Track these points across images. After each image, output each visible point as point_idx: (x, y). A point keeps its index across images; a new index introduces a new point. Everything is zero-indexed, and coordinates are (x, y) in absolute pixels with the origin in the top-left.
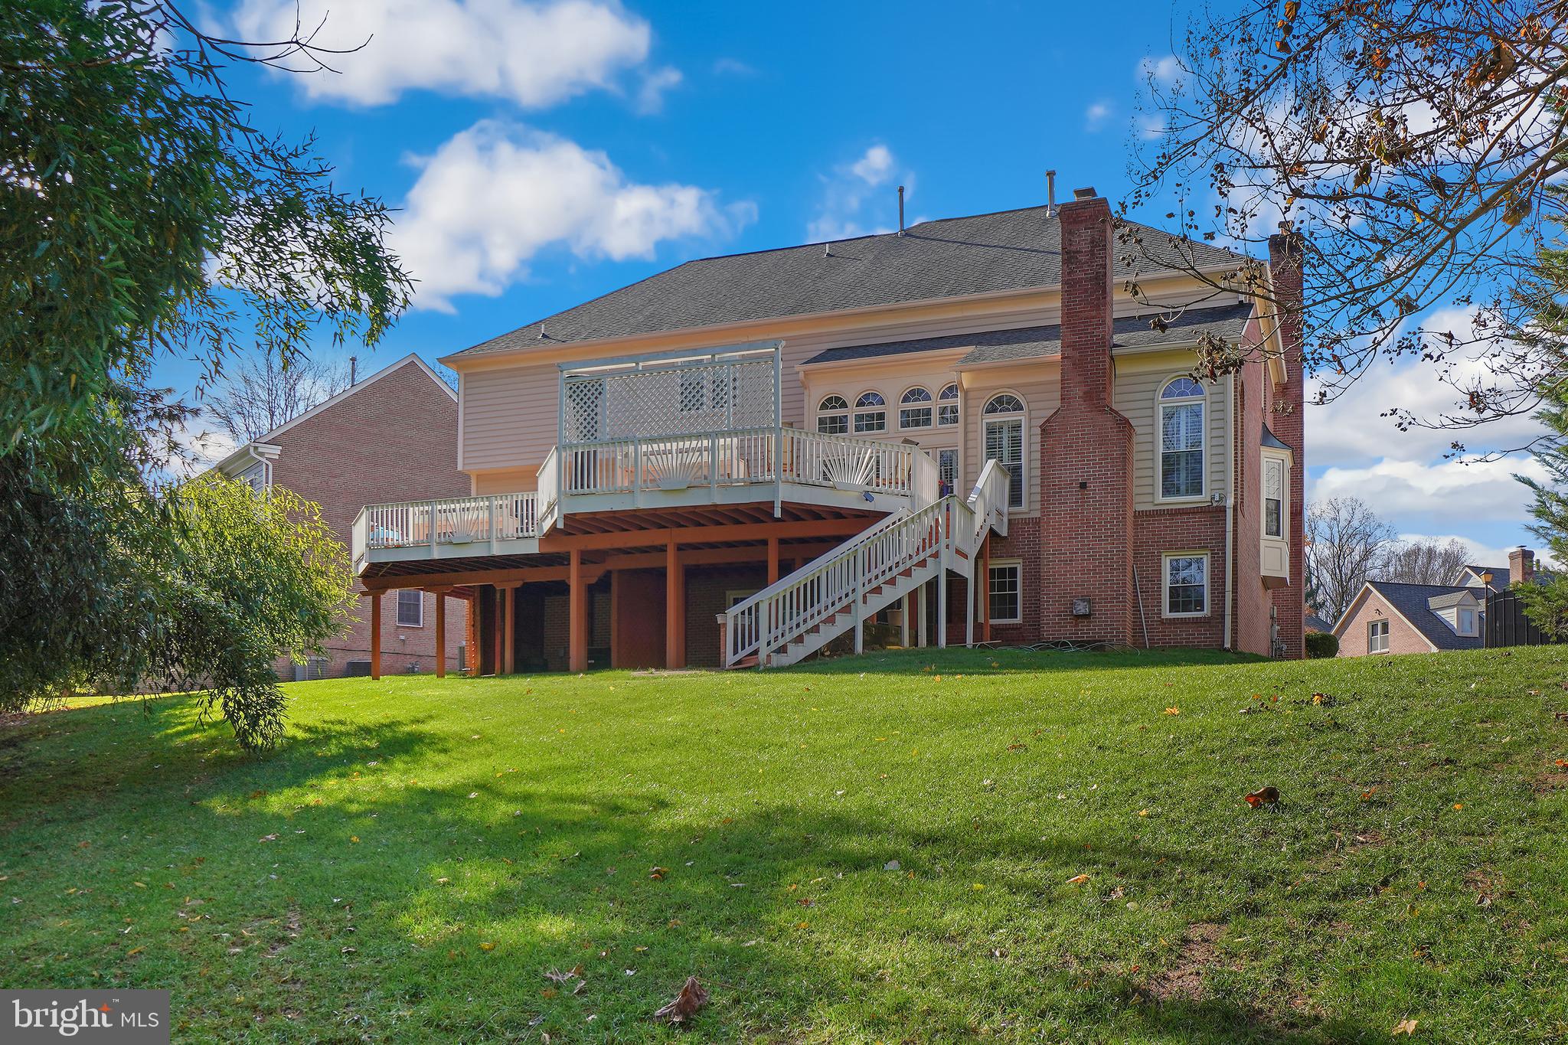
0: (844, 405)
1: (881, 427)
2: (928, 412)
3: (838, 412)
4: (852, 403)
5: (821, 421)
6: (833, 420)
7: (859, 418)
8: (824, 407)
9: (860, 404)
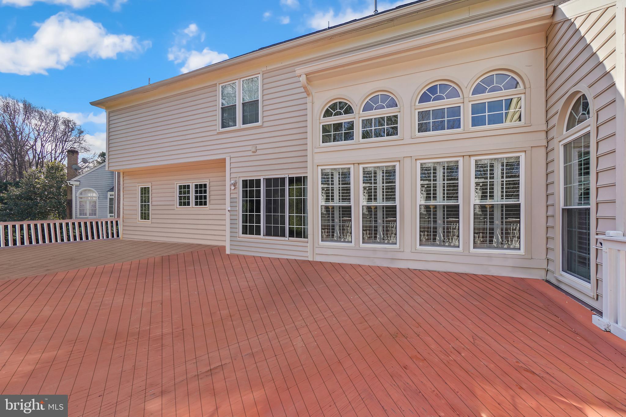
0: (349, 110)
1: (394, 131)
2: (455, 111)
3: (343, 119)
4: (358, 108)
5: (325, 129)
6: (338, 127)
7: (367, 123)
8: (328, 114)
9: (368, 107)
